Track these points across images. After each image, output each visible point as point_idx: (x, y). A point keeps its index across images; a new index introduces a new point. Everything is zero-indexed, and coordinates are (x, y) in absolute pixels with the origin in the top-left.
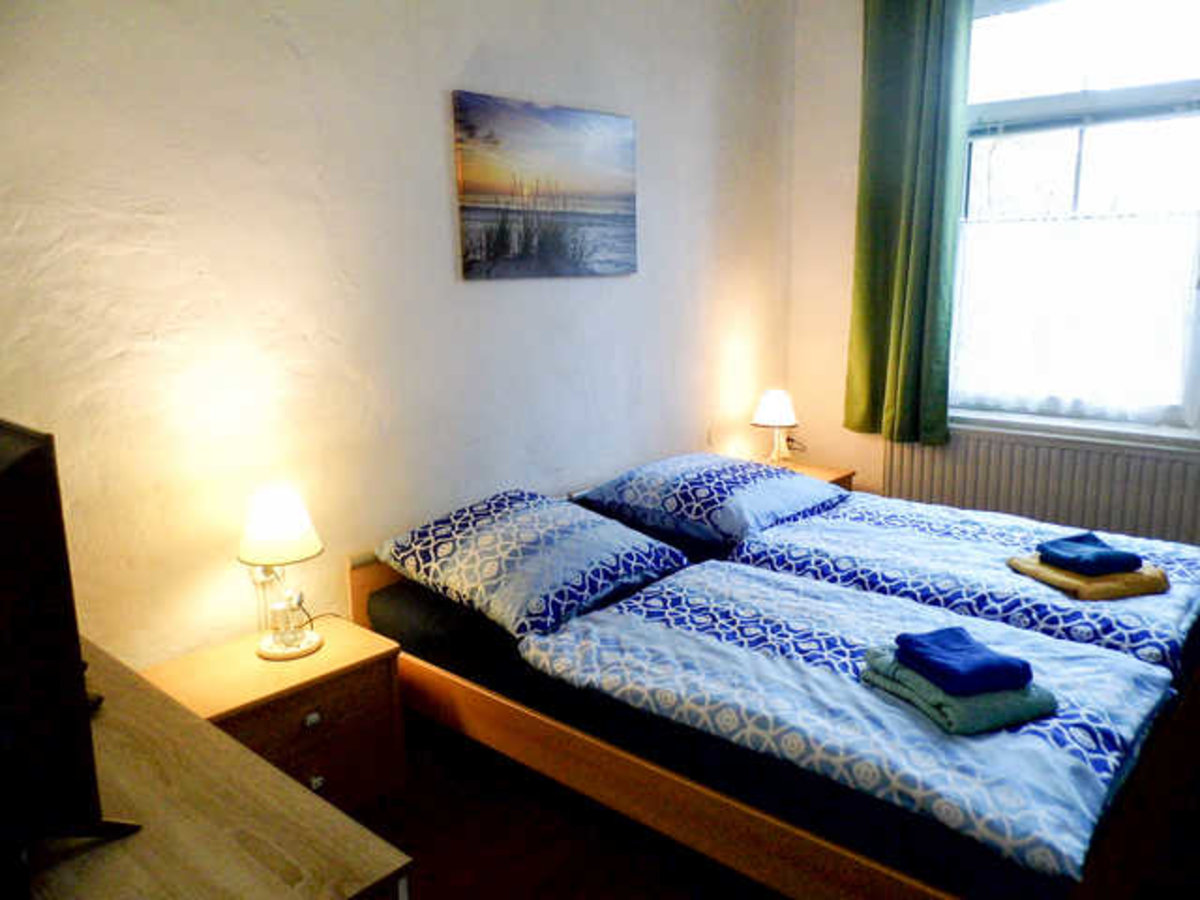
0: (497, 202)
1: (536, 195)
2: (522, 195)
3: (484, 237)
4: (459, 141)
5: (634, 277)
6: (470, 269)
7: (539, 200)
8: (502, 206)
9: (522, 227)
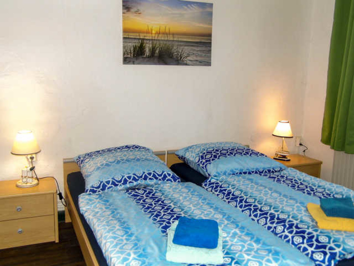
0: (139, 36)
1: (159, 33)
2: (152, 33)
3: (132, 49)
4: (123, 13)
5: (209, 67)
6: (126, 60)
7: (160, 35)
8: (142, 37)
9: (151, 45)
